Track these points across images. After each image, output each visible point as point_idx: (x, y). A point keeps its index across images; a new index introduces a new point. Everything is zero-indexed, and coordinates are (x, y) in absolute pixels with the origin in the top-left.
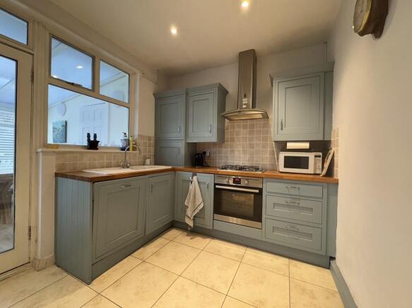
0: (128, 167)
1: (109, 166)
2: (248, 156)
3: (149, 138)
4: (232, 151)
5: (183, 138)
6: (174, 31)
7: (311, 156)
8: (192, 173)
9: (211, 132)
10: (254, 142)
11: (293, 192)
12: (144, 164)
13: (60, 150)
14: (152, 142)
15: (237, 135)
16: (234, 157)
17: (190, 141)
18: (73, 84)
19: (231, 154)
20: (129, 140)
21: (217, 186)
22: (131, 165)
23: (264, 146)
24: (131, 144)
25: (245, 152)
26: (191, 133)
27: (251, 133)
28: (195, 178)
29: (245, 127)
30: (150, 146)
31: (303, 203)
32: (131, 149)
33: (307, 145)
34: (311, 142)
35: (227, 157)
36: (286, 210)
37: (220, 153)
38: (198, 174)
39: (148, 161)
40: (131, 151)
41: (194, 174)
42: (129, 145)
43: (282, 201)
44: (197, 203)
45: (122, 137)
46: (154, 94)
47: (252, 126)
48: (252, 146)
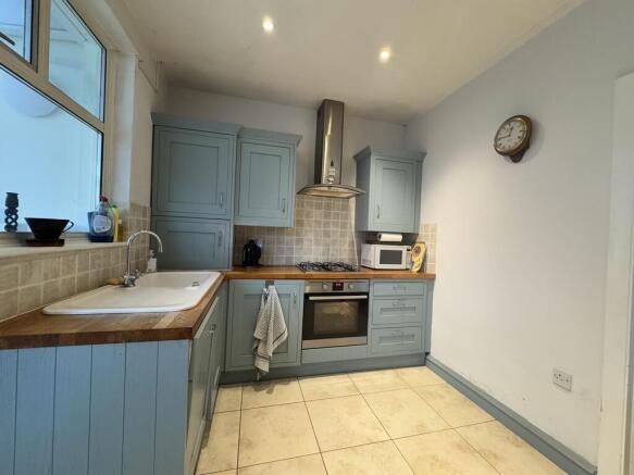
2: (321, 248)
4: (300, 241)
5: (231, 215)
6: (268, 25)
7: (404, 249)
8: (264, 282)
9: (284, 211)
10: (331, 229)
11: (400, 292)
15: (308, 216)
16: (301, 249)
17: (243, 222)
19: (297, 244)
21: (311, 298)
23: (343, 235)
25: (317, 243)
27: (327, 215)
29: (319, 206)
31: (408, 303)
32: (116, 236)
33: (399, 238)
34: (403, 234)
35: (291, 249)
36: (392, 315)
37: (279, 243)
38: (276, 282)
41: (266, 283)
43: (389, 304)
47: (328, 207)
48: (327, 234)
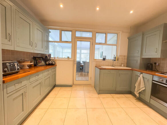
0: (114, 67)
1: (108, 66)
3: (124, 56)
5: (140, 56)
8: (140, 73)
9: (156, 52)
12: (121, 66)
13: (97, 60)
14: (126, 57)
18: (100, 43)
20: (116, 57)
21: (154, 82)
22: (115, 66)
24: (116, 58)
26: (144, 53)
28: (141, 75)
30: (124, 59)
32: (116, 60)
39: (123, 65)
40: (116, 61)
41: (142, 73)
42: (116, 59)
44: (141, 87)
45: (113, 56)
46: (128, 38)
